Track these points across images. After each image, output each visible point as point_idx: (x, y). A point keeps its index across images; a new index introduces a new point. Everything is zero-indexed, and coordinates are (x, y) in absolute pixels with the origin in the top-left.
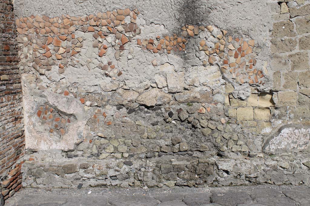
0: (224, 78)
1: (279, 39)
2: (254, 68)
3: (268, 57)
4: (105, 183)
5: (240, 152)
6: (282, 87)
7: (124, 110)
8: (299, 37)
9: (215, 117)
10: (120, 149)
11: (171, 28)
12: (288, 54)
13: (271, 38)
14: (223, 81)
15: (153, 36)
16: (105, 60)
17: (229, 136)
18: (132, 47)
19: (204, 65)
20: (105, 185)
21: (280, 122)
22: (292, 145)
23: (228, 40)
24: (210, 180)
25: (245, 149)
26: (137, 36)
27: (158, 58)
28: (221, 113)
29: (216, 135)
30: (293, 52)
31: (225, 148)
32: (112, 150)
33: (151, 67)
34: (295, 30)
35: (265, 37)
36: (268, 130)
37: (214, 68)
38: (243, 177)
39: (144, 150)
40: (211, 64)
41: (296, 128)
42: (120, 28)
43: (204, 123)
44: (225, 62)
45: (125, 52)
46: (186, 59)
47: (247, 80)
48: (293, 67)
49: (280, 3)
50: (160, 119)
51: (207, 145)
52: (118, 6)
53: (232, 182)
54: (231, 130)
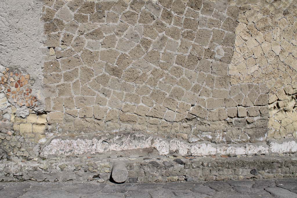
0: (9, 102)
1: (49, 74)
2: (30, 95)
3: (41, 87)
5: (22, 156)
6: (52, 109)
8: (64, 72)
9: (4, 130)
12: (56, 84)
13: (43, 73)
14: (9, 104)
17: (15, 144)
21: (52, 134)
22: (61, 152)
23: (10, 74)
25: (26, 154)
28: (8, 127)
29: (5, 143)
30: (60, 83)
31: (12, 153)
34: (60, 67)
35: (38, 72)
36: (43, 140)
37: (2, 95)
38: (12, 175)
41: (62, 139)
44: (9, 91)
47: (24, 103)
48: (60, 94)
49: (49, 48)
53: (4, 179)
54: (16, 140)
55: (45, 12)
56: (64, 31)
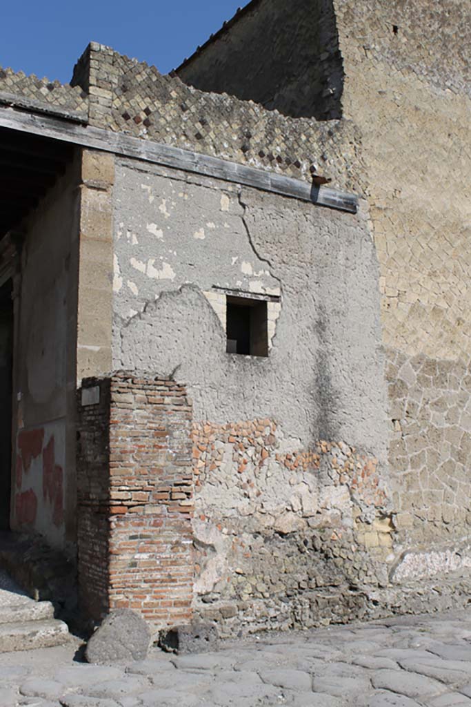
0: (352, 499)
1: (395, 458)
2: (377, 487)
3: (388, 477)
4: (265, 627)
5: (371, 583)
6: (400, 509)
7: (260, 539)
8: (410, 456)
9: (346, 545)
10: (260, 589)
11: (307, 442)
12: (402, 473)
13: (388, 457)
14: (351, 503)
15: (290, 451)
16: (245, 477)
17: (360, 566)
18: (270, 462)
19: (335, 485)
20: (265, 630)
21: (400, 547)
22: (414, 573)
23: (356, 457)
24: (361, 613)
25: (374, 580)
26: (276, 451)
27: (295, 476)
28: (351, 539)
29: (347, 565)
30: (406, 472)
31: (357, 580)
32: (250, 590)
33: (288, 486)
34: (406, 449)
35: (383, 456)
36: (391, 558)
37: (344, 488)
38: (389, 607)
39: (283, 588)
40: (342, 484)
41: (416, 553)
42: (260, 440)
43: (337, 551)
44: (354, 482)
45: (264, 469)
46: (320, 477)
47: (373, 501)
48: (409, 487)
49: (393, 420)
50: (295, 549)
51: (340, 578)
52: (258, 415)
53: (381, 614)
54: (361, 559)
55: (387, 369)
56: (408, 398)
